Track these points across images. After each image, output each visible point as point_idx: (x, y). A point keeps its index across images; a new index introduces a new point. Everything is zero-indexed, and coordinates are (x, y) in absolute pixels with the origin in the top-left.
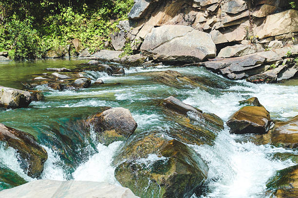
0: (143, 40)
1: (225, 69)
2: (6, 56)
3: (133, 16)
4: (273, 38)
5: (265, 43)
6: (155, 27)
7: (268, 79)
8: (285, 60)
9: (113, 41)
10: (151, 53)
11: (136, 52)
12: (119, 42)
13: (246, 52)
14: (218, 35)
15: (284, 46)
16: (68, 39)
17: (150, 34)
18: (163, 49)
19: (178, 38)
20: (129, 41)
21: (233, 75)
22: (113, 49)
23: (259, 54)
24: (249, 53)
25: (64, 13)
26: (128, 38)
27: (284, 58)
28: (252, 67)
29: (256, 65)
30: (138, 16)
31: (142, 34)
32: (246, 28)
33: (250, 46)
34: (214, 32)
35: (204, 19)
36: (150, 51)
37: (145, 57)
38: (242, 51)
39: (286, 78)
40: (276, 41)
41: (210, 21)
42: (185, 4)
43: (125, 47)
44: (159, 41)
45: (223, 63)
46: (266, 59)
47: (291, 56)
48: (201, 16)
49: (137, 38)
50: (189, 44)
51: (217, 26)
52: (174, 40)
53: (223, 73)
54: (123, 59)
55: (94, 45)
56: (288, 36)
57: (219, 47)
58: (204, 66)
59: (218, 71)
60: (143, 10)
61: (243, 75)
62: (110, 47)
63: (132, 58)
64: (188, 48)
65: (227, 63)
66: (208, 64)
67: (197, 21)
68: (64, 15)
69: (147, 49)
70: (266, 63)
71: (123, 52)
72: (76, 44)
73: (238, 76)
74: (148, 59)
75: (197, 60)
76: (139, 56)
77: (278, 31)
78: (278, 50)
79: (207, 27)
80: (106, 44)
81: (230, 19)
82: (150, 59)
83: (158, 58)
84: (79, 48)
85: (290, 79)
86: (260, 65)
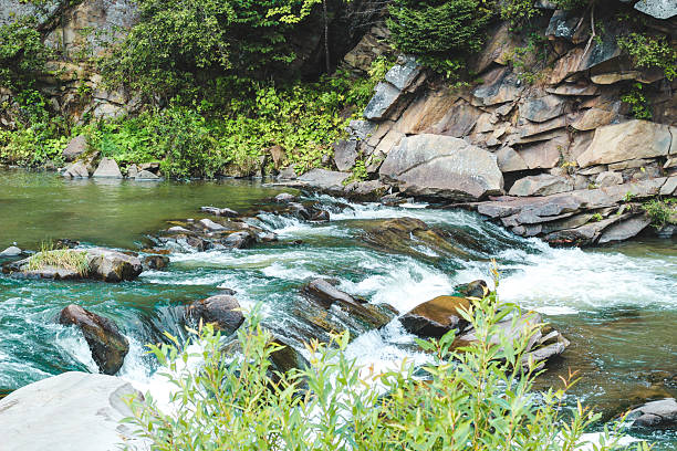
0: (385, 155)
1: (509, 219)
2: (154, 171)
3: (370, 115)
4: (606, 167)
5: (590, 175)
6: (408, 135)
7: (580, 241)
8: (623, 206)
9: (337, 155)
10: (396, 181)
11: (373, 176)
12: (346, 158)
13: (555, 189)
14: (510, 157)
15: (625, 182)
16: (264, 146)
17: (397, 148)
18: (417, 175)
19: (442, 159)
20: (364, 156)
21: (521, 229)
22: (335, 168)
23: (575, 194)
24: (562, 190)
25: (262, 97)
26: (361, 151)
27: (621, 202)
28: (554, 218)
29: (561, 214)
30: (379, 116)
31: (386, 146)
32: (560, 148)
33: (562, 179)
34: (505, 151)
35: (489, 127)
36: (395, 177)
37: (386, 187)
38: (548, 188)
39: (619, 238)
40: (611, 173)
41: (500, 131)
42: (460, 98)
43: (354, 166)
44: (410, 160)
45: (507, 208)
46: (584, 204)
47: (634, 200)
48: (485, 121)
49: (377, 152)
50: (460, 169)
51: (512, 140)
52: (435, 161)
53: (506, 225)
54: (349, 187)
55: (306, 158)
56: (633, 164)
57: (510, 178)
58: (475, 209)
59: (497, 220)
60: (387, 106)
61: (539, 230)
62: (331, 164)
63: (364, 187)
64: (455, 177)
65: (514, 208)
66: (484, 207)
67: (479, 129)
68: (263, 100)
69: (390, 174)
70: (584, 210)
71: (351, 174)
72: (276, 154)
73: (529, 231)
74: (390, 191)
75: (470, 198)
76: (376, 184)
77: (612, 156)
78: (611, 190)
79: (493, 141)
80: (325, 159)
81: (532, 130)
82: (395, 190)
83: (407, 190)
84: (280, 163)
85: (626, 240)
86: (569, 214)
